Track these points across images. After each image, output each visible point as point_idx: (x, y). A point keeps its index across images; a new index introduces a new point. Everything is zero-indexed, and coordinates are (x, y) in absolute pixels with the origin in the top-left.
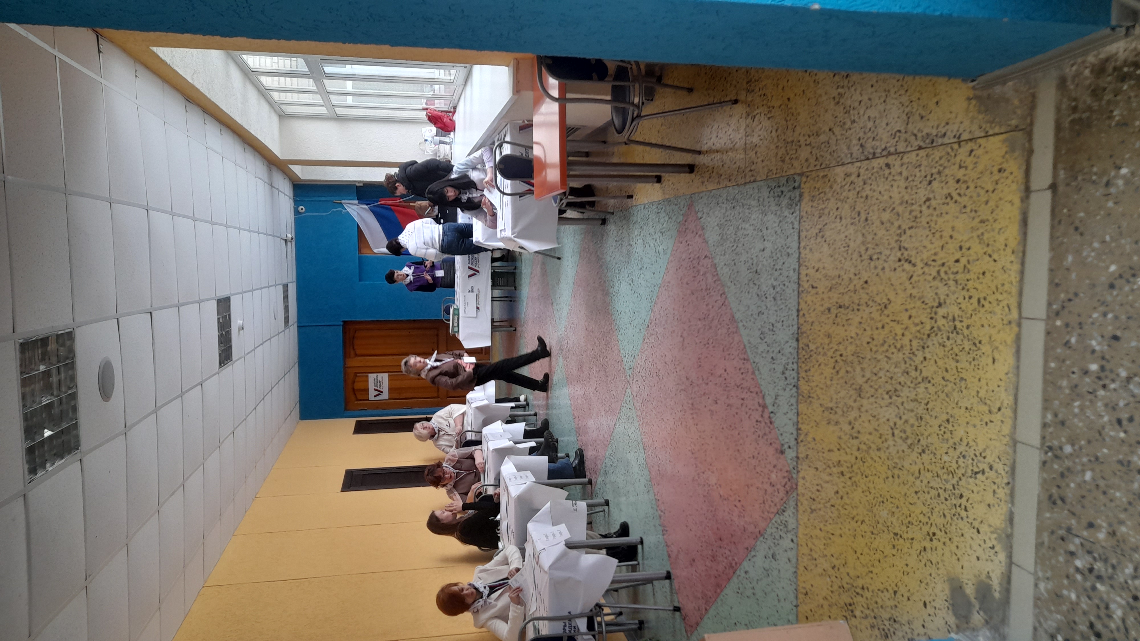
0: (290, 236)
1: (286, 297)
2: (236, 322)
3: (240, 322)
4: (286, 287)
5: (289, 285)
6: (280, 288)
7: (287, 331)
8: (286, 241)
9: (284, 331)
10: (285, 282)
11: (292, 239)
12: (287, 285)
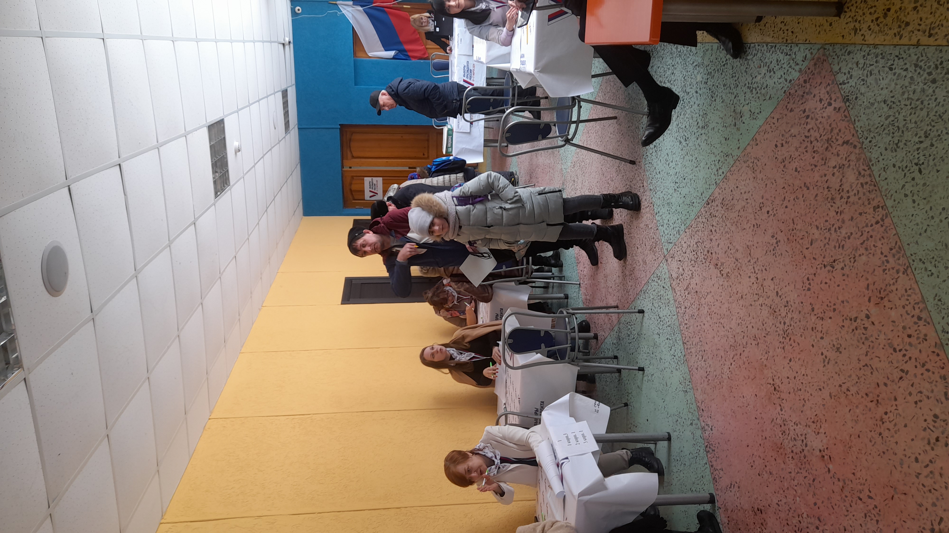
0: (287, 39)
1: (285, 104)
2: (232, 144)
3: (236, 144)
4: (285, 93)
5: (288, 89)
6: (279, 95)
7: (288, 136)
8: (284, 44)
9: (285, 137)
10: (284, 87)
11: (290, 42)
12: (286, 90)
